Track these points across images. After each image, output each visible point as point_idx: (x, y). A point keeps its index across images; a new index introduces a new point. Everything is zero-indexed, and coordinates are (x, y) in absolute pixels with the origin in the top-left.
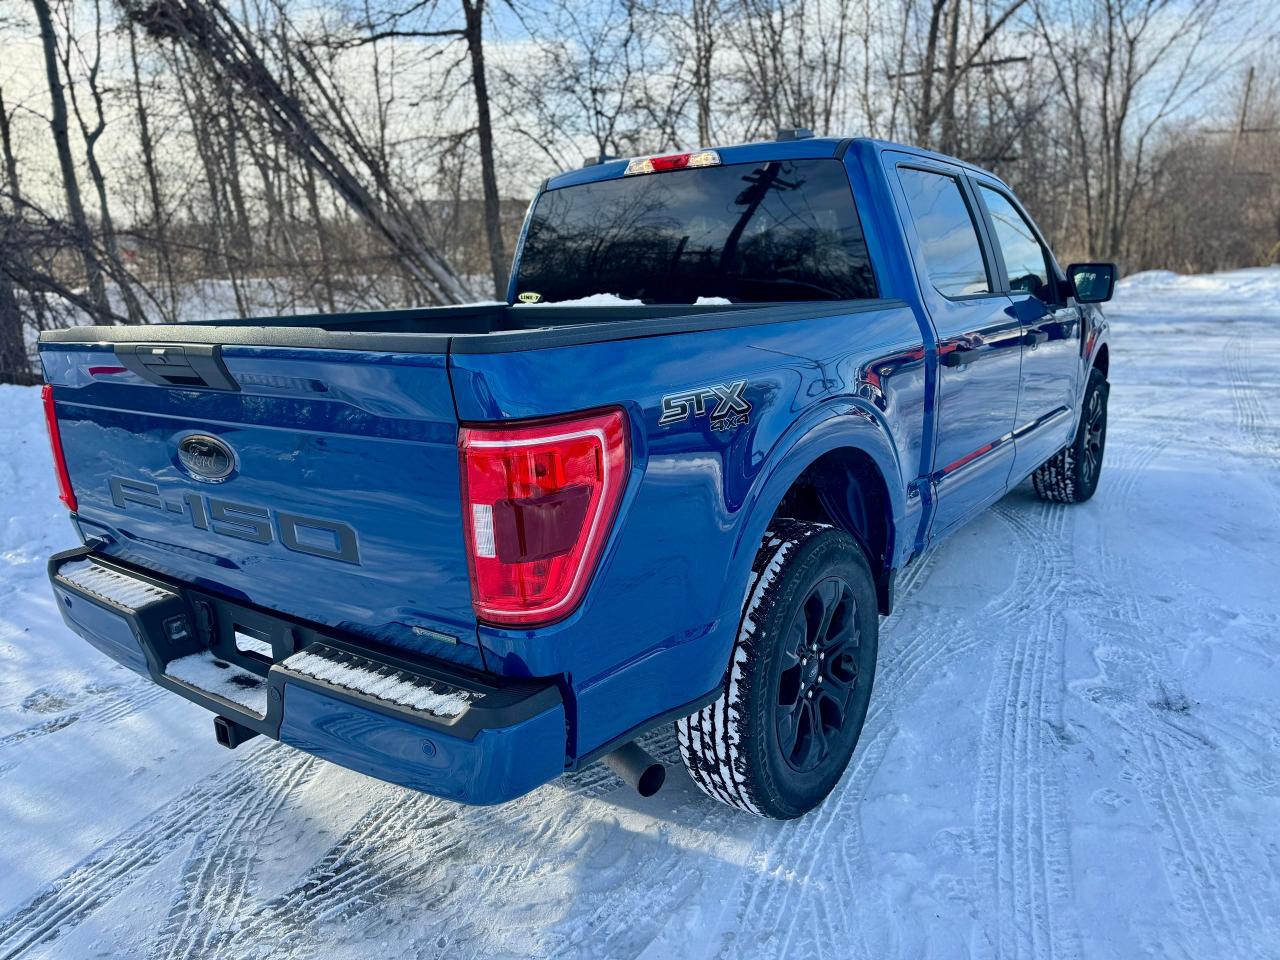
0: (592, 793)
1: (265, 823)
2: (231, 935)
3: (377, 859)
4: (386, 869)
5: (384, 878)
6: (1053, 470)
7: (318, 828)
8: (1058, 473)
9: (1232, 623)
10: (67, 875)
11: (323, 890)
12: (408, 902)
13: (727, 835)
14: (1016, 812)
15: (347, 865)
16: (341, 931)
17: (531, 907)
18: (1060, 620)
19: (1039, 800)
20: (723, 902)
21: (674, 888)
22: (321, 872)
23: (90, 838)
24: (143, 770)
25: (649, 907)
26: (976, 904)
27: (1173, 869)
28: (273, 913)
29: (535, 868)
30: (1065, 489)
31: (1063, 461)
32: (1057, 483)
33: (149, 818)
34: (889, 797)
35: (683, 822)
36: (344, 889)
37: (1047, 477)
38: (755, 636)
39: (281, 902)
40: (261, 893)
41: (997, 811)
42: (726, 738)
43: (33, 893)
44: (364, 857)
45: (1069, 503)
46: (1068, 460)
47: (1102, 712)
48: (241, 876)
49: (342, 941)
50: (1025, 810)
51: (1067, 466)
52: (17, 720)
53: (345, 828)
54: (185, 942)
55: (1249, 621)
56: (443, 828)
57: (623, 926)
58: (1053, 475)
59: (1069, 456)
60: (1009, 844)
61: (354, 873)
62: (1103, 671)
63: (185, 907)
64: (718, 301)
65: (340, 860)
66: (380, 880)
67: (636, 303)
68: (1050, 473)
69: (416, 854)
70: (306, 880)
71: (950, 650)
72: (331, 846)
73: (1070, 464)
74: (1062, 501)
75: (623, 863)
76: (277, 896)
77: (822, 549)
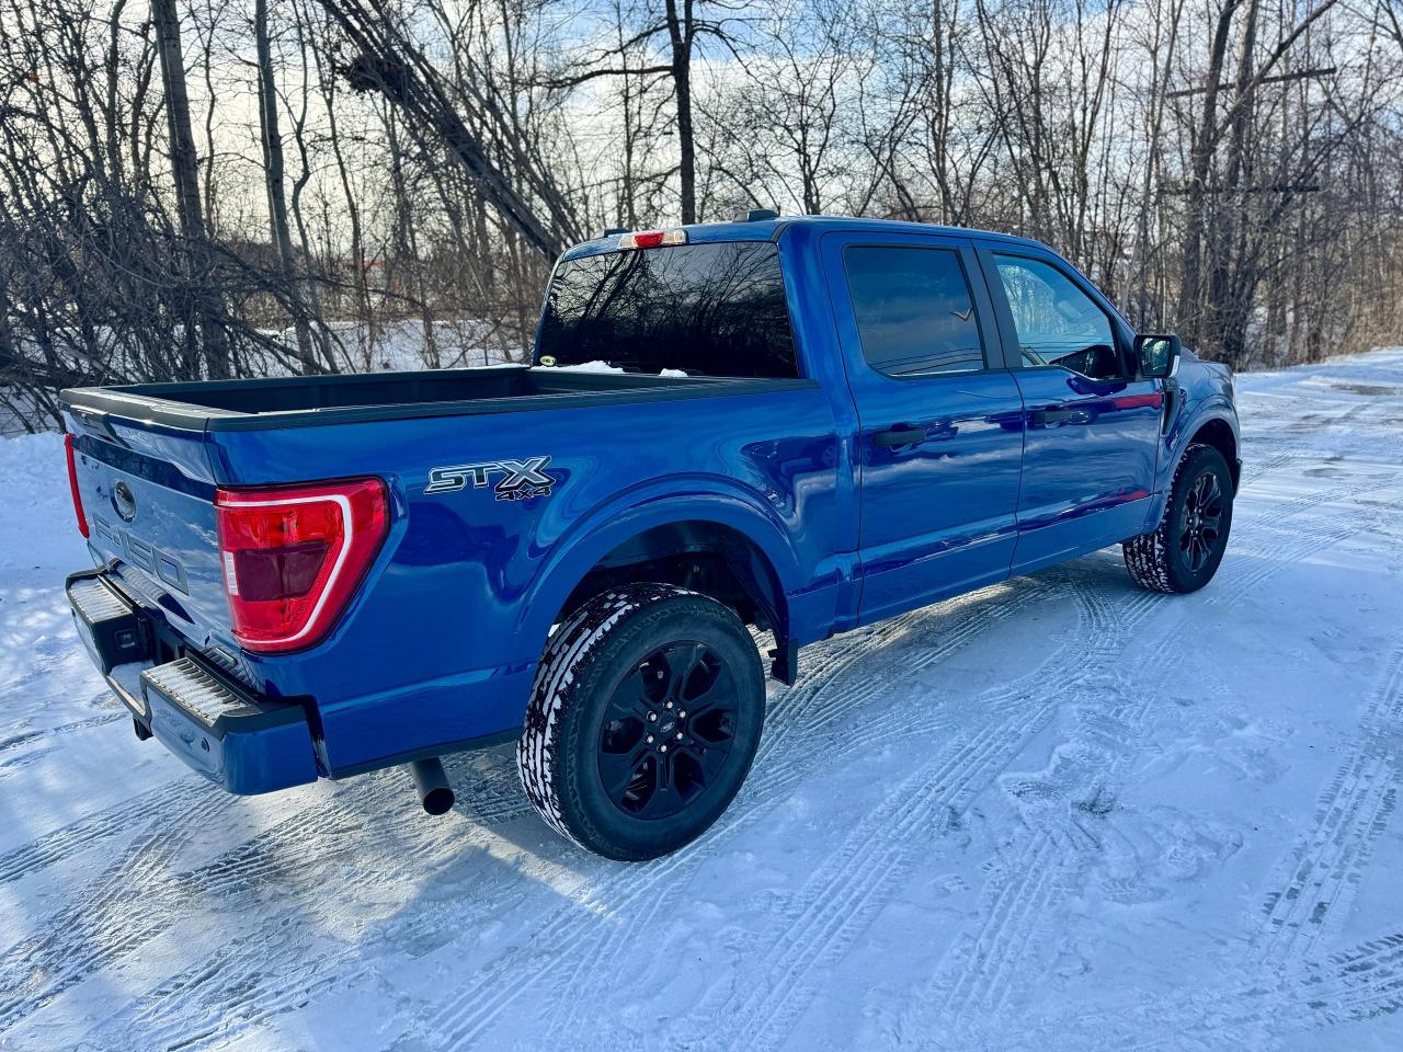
0: (484, 822)
1: (213, 814)
2: (139, 893)
3: (277, 854)
4: (281, 861)
5: (275, 868)
6: (1143, 556)
7: (250, 823)
8: (1148, 560)
9: (1237, 733)
10: (52, 835)
11: (225, 870)
12: (280, 889)
13: (573, 869)
14: (851, 883)
15: (255, 853)
16: (219, 903)
17: (371, 905)
18: (1051, 713)
19: (879, 877)
20: (527, 923)
21: (495, 906)
22: (231, 857)
23: (81, 809)
24: (149, 762)
25: (463, 918)
26: (743, 955)
27: (957, 952)
28: (177, 882)
29: (397, 874)
30: (1158, 577)
31: (1152, 546)
32: (1149, 571)
33: (132, 800)
34: (736, 854)
35: (542, 855)
36: (240, 872)
37: (1138, 563)
38: (571, 687)
39: (189, 875)
40: (178, 866)
41: (831, 881)
42: (543, 776)
43: (20, 845)
44: (269, 851)
45: (1166, 593)
46: (1158, 546)
47: (1014, 805)
48: (172, 852)
49: (215, 910)
50: (859, 883)
51: (1157, 552)
52: (81, 713)
53: (271, 825)
54: (102, 894)
55: (1258, 733)
56: (345, 836)
57: (433, 930)
58: (1144, 561)
59: (1159, 542)
60: (819, 909)
61: (257, 861)
62: (1053, 766)
63: (118, 869)
64: (678, 374)
65: (252, 849)
66: (270, 869)
67: (619, 371)
68: (1141, 559)
69: (312, 852)
70: (216, 862)
71: (909, 730)
72: (251, 838)
73: (1160, 550)
74: (1159, 591)
75: (466, 882)
76: (187, 870)
77: (664, 613)
